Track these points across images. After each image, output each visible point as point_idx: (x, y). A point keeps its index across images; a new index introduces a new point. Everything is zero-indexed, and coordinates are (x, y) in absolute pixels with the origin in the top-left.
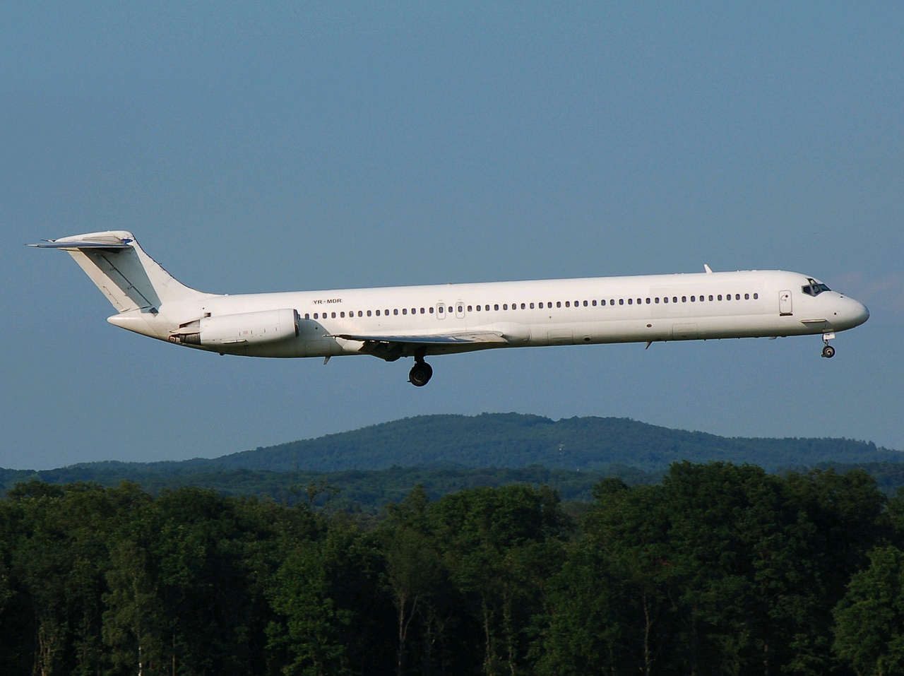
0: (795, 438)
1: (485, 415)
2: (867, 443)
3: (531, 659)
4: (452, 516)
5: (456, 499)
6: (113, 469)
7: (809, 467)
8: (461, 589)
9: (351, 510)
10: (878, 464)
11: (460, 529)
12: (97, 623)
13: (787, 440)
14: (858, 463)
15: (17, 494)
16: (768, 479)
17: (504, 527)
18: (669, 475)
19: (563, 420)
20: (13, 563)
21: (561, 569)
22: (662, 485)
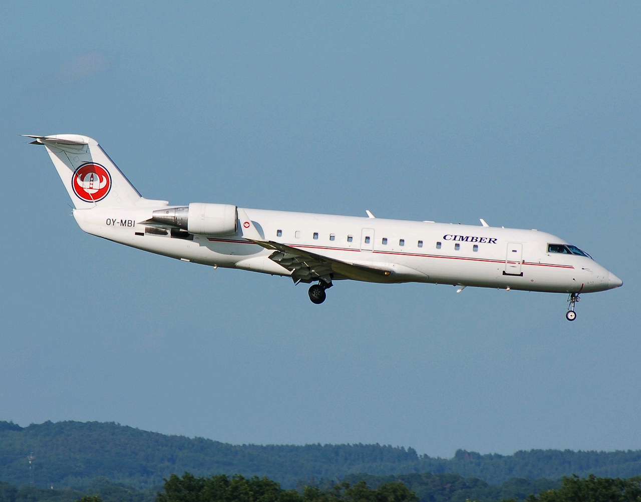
0: (319, 445)
2: (406, 449)
7: (334, 479)
10: (420, 476)
13: (309, 448)
14: (395, 474)
16: (287, 495)
18: (164, 492)
19: (33, 426)
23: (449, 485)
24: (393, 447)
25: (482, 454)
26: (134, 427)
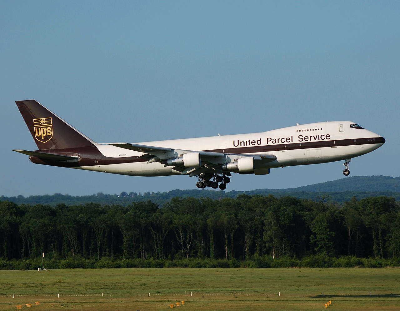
3: (386, 247)
4: (364, 205)
5: (365, 200)
6: (266, 191)
8: (367, 226)
9: (334, 203)
12: (262, 235)
15: (239, 198)
17: (379, 208)
20: (238, 217)
21: (396, 221)
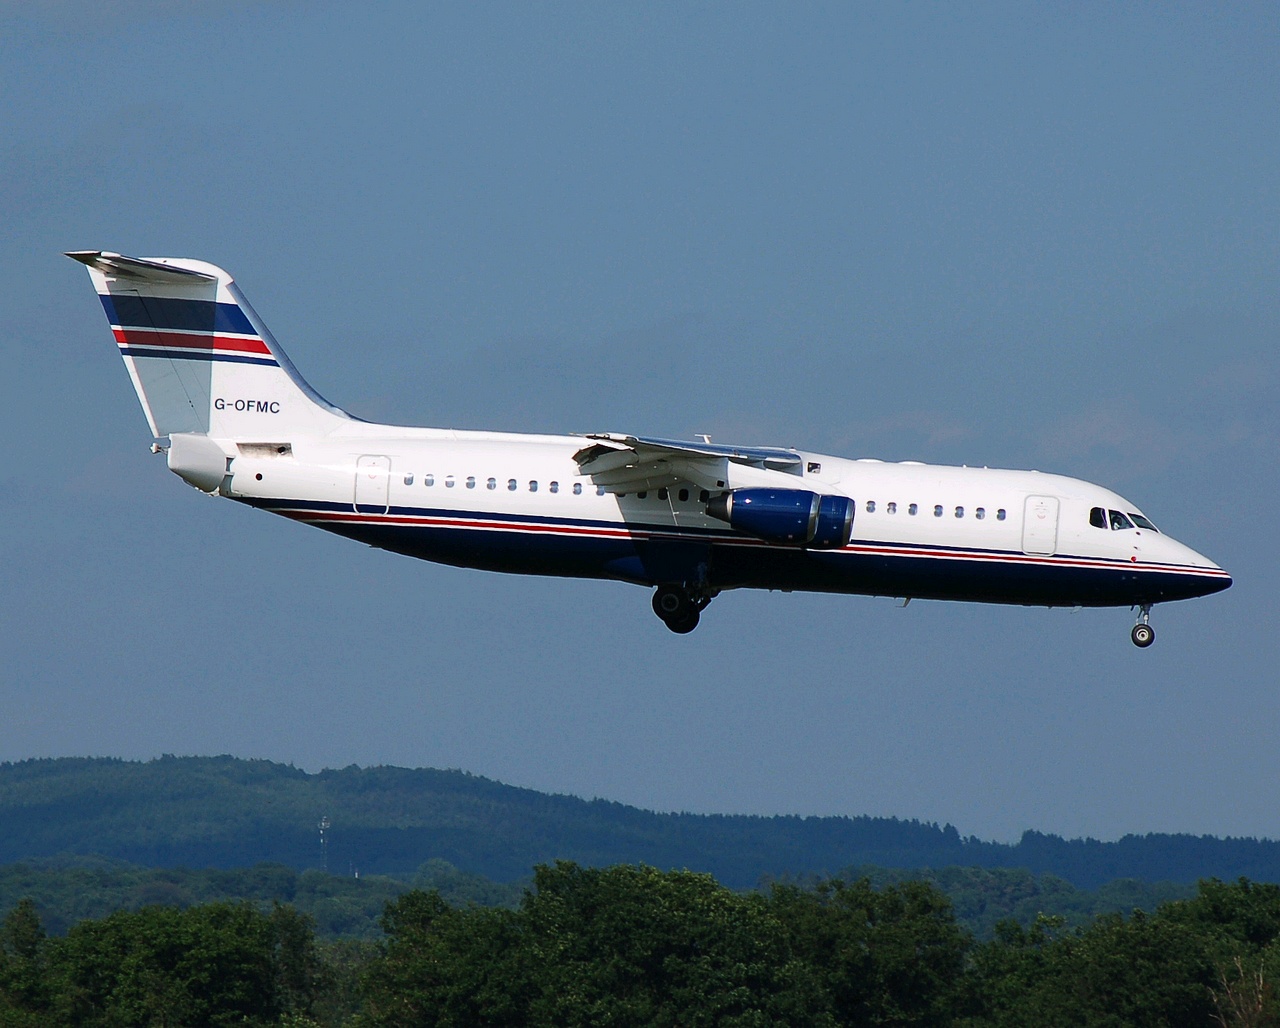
0: (797, 817)
1: (167, 759)
2: (942, 828)
7: (822, 873)
11: (109, 992)
19: (327, 774)
22: (517, 909)
23: (1009, 890)
24: (921, 822)
25: (1066, 839)
26: (494, 779)
